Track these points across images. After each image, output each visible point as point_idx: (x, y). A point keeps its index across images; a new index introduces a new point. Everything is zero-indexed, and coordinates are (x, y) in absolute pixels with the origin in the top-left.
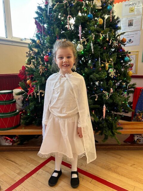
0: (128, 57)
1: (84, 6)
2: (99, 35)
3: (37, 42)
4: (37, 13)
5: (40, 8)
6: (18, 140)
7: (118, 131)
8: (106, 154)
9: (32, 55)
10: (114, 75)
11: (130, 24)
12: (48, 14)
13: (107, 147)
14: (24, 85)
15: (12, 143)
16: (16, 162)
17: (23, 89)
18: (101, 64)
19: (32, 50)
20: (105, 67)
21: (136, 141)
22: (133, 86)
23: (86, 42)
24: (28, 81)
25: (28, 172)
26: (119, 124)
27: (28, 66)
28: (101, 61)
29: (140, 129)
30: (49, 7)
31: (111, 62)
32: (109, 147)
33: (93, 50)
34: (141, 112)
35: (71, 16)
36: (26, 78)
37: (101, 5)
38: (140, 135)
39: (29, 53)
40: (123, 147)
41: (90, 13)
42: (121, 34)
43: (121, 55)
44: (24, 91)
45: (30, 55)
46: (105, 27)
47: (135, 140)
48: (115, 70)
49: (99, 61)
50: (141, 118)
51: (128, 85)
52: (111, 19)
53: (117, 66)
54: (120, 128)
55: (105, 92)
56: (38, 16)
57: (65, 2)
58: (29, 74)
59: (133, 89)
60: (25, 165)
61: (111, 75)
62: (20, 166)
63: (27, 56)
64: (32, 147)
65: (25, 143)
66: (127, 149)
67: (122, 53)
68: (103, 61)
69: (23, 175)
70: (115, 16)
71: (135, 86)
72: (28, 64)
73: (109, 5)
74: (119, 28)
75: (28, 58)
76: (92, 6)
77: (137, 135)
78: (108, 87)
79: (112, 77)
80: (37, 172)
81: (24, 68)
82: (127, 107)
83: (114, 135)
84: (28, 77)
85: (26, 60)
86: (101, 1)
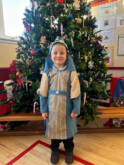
0: (104, 50)
1: (65, 8)
2: (79, 33)
3: (25, 39)
4: (25, 14)
5: (27, 10)
6: (9, 126)
7: (97, 116)
8: (87, 137)
9: (21, 51)
10: (93, 66)
11: (106, 24)
12: (34, 15)
13: (89, 130)
14: (13, 77)
15: (3, 129)
16: (7, 147)
17: (13, 80)
18: (81, 57)
19: (21, 46)
20: (84, 59)
21: (115, 125)
22: (110, 76)
23: (67, 38)
24: (17, 74)
25: (17, 155)
26: (98, 109)
27: (18, 60)
28: (80, 55)
29: (117, 113)
30: (35, 10)
31: (89, 55)
32: (91, 130)
33: (73, 45)
34: (118, 99)
35: (53, 16)
36: (15, 70)
37: (79, 7)
38: (118, 119)
39: (18, 48)
40: (103, 130)
41: (70, 14)
42: (98, 32)
43: (99, 50)
44: (13, 82)
45: (19, 50)
46: (83, 25)
47: (113, 124)
48: (93, 63)
49: (79, 54)
50: (118, 104)
51: (106, 75)
52: (89, 18)
53: (95, 59)
54: (99, 113)
55: (85, 81)
56: (26, 17)
57: (49, 5)
58: (18, 67)
59: (110, 79)
60: (14, 149)
61: (90, 67)
62: (10, 150)
63: (17, 52)
64: (21, 132)
65: (15, 128)
66: (106, 132)
67: (99, 48)
68: (82, 54)
69: (12, 158)
70: (92, 16)
71: (112, 76)
72: (17, 58)
73: (86, 7)
74: (96, 27)
75: (18, 53)
76: (72, 8)
77: (115, 119)
78: (88, 77)
79: (91, 68)
80: (25, 155)
81: (14, 62)
82: (105, 94)
83: (93, 119)
84: (17, 70)
85: (16, 55)
86: (80, 4)
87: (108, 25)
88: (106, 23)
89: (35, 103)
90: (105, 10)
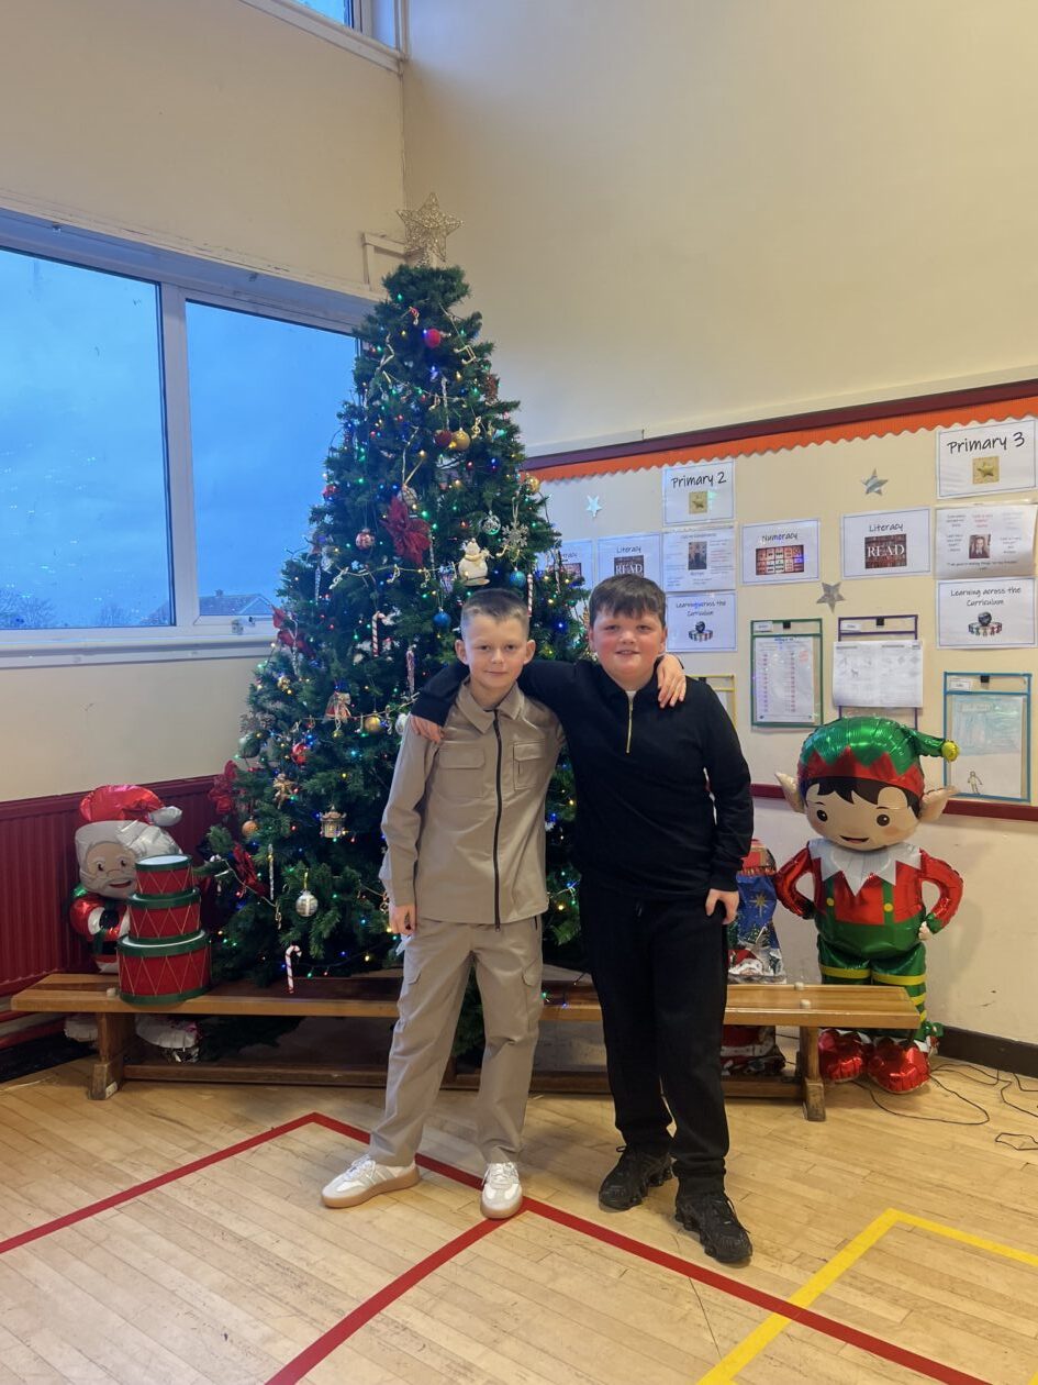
3: (280, 682)
4: (287, 575)
11: (697, 562)
12: (317, 593)
14: (225, 840)
19: (263, 711)
25: (223, 1147)
35: (381, 616)
36: (238, 810)
37: (485, 571)
39: (251, 716)
44: (223, 860)
45: (255, 724)
62: (198, 1132)
63: (245, 730)
69: (206, 1154)
72: (246, 756)
73: (516, 569)
75: (249, 736)
76: (455, 579)
80: (254, 1149)
81: (231, 766)
85: (242, 743)
86: (488, 560)
87: (704, 567)
88: (697, 555)
89: (289, 951)
90: (691, 495)
